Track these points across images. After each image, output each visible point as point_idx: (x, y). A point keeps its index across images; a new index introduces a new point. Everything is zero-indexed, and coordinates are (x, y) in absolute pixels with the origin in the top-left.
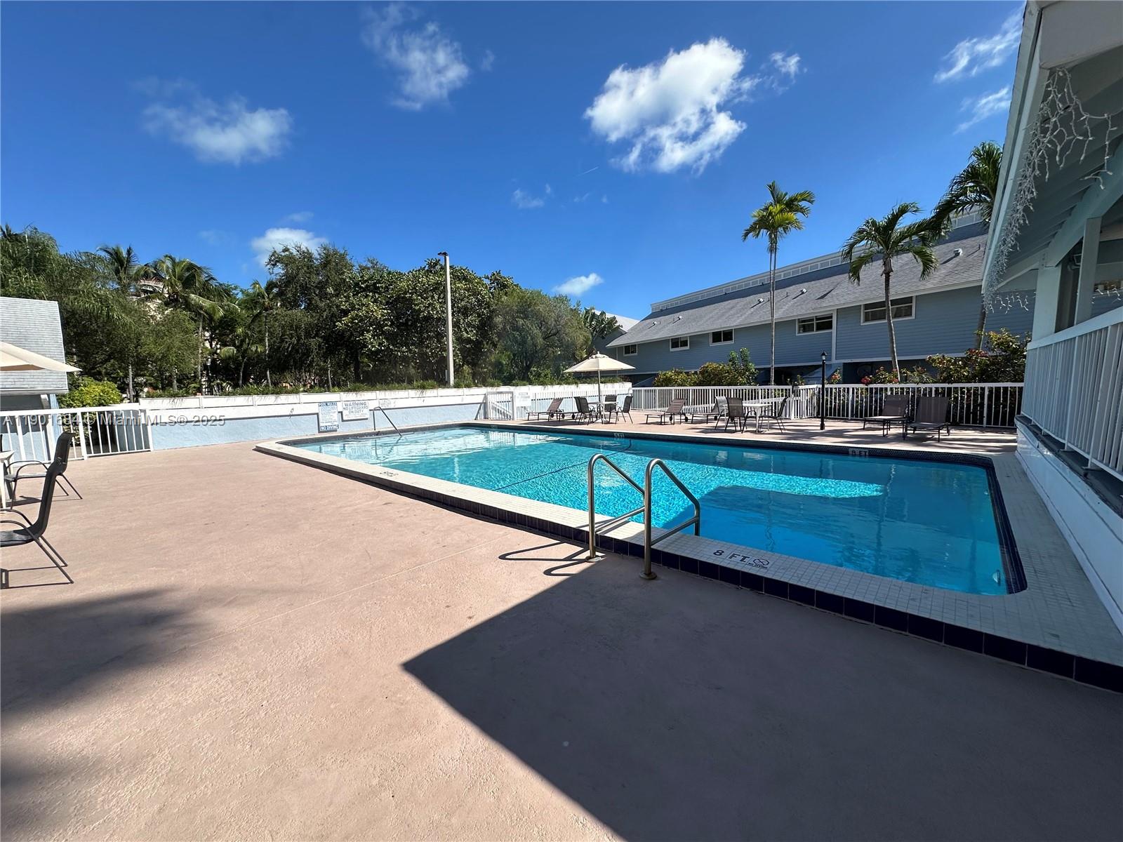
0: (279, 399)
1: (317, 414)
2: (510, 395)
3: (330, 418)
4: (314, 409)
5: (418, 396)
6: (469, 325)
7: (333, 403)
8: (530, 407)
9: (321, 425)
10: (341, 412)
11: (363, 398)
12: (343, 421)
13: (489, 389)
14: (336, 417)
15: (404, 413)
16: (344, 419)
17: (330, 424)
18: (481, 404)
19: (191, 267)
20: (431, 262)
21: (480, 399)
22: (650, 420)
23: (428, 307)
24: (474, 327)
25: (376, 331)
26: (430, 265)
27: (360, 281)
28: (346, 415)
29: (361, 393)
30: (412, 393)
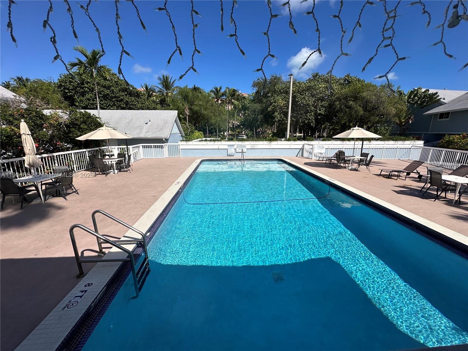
0: (215, 143)
1: (227, 149)
2: (312, 147)
3: (231, 151)
4: (226, 147)
5: (268, 144)
6: (322, 106)
7: (233, 145)
8: (324, 153)
9: (228, 153)
10: (236, 149)
11: (244, 144)
12: (236, 152)
13: (306, 142)
14: (233, 150)
15: (261, 151)
16: (237, 152)
17: (231, 153)
18: (301, 149)
19: (234, 91)
20: (314, 75)
21: (300, 147)
22: (383, 173)
23: (302, 99)
24: (325, 107)
25: (281, 112)
26: (313, 76)
27: (281, 89)
28: (238, 150)
29: (243, 142)
30: (265, 142)
